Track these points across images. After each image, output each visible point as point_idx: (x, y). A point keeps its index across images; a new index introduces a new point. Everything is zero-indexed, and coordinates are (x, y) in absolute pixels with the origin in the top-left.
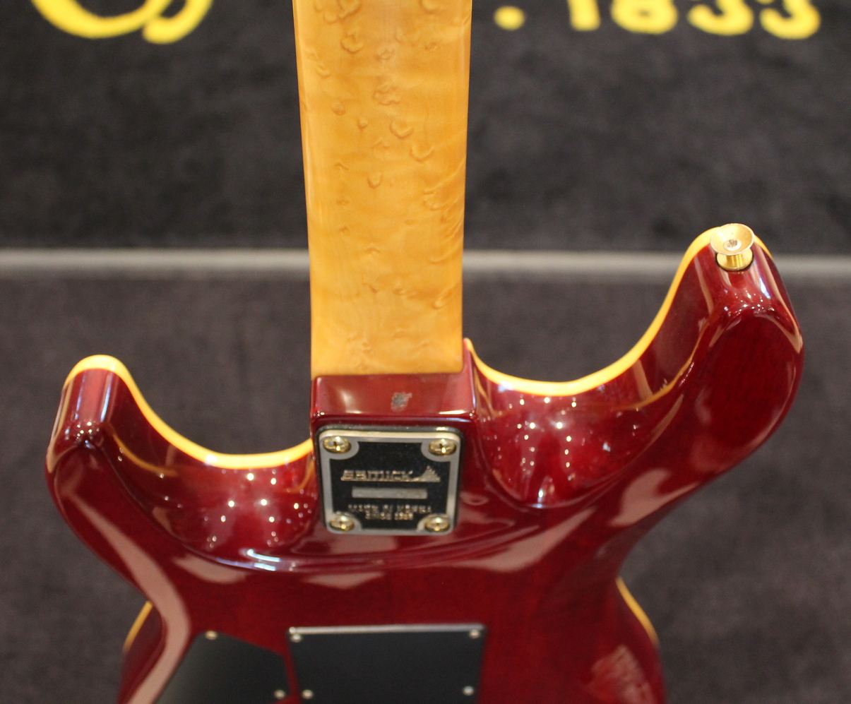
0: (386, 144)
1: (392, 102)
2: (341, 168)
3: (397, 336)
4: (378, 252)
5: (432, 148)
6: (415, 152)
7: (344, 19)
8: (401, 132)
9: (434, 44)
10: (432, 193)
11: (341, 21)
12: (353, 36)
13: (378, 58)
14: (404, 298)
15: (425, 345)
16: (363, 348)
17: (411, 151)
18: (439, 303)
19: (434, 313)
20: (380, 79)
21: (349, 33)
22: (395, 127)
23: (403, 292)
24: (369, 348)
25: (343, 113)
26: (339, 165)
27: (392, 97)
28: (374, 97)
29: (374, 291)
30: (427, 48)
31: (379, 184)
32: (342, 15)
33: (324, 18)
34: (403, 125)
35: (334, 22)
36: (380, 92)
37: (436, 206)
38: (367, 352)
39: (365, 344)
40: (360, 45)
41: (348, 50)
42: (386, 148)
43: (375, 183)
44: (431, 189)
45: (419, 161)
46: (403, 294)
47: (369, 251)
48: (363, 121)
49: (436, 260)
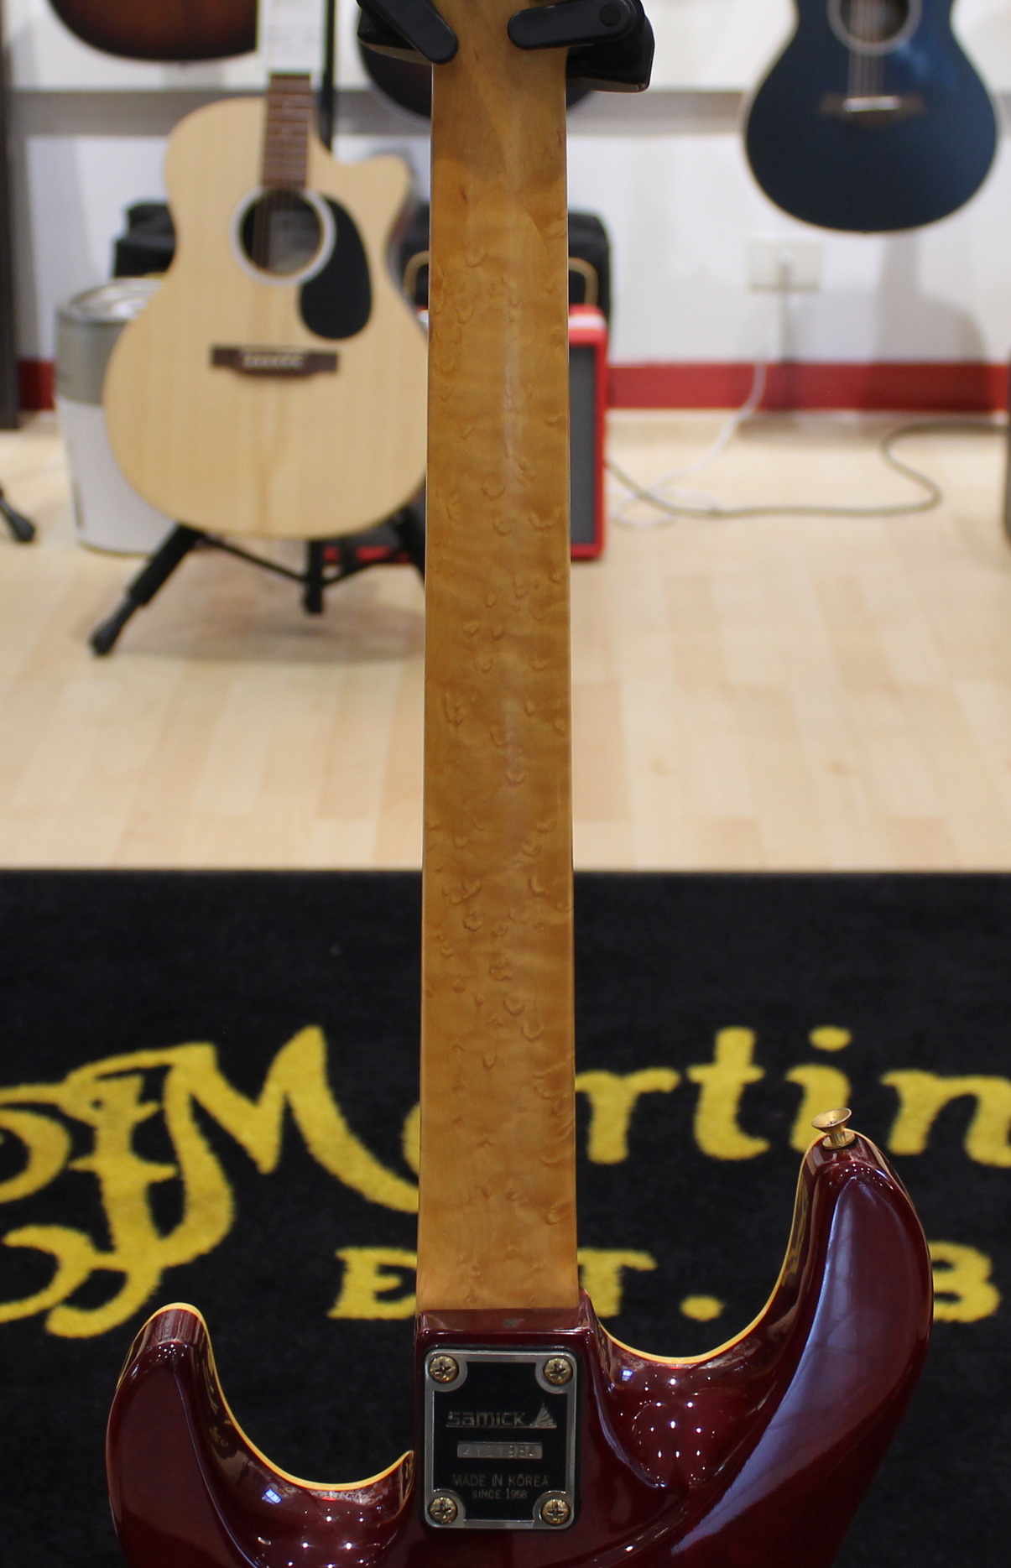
0: (500, 1021)
1: (506, 978)
2: (458, 1049)
3: (510, 1256)
4: (490, 1144)
5: (543, 1027)
6: (526, 1031)
7: (467, 899)
8: (513, 1008)
9: (541, 924)
10: (542, 1078)
11: (465, 901)
12: (473, 915)
13: (494, 935)
14: (516, 1204)
15: (538, 1270)
16: (473, 1273)
17: (523, 1029)
18: (552, 1217)
19: (546, 1229)
20: (495, 955)
21: (471, 913)
22: (508, 1003)
23: (515, 1196)
24: (479, 1273)
25: (463, 990)
26: (458, 1046)
27: (507, 973)
28: (490, 972)
29: (486, 1196)
30: (535, 927)
31: (493, 1065)
32: (465, 897)
33: (450, 900)
34: (515, 1001)
35: (459, 903)
36: (496, 968)
37: (546, 1094)
38: (477, 1278)
39: (475, 1268)
40: (480, 923)
41: (470, 929)
42: (499, 1025)
43: (489, 1063)
44: (542, 1074)
45: (530, 1040)
46: (515, 1200)
47: (482, 1144)
48: (481, 996)
49: (549, 1161)
